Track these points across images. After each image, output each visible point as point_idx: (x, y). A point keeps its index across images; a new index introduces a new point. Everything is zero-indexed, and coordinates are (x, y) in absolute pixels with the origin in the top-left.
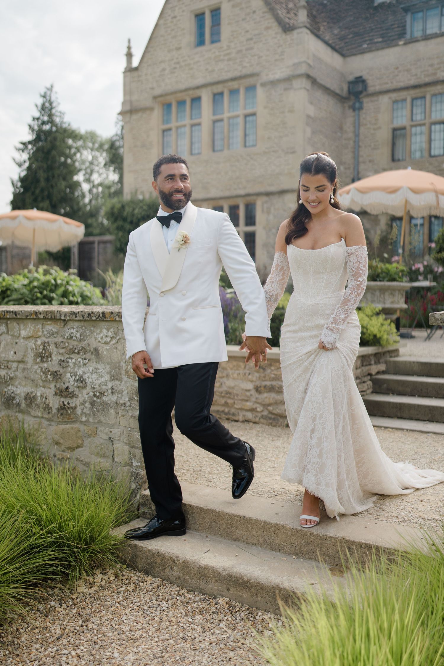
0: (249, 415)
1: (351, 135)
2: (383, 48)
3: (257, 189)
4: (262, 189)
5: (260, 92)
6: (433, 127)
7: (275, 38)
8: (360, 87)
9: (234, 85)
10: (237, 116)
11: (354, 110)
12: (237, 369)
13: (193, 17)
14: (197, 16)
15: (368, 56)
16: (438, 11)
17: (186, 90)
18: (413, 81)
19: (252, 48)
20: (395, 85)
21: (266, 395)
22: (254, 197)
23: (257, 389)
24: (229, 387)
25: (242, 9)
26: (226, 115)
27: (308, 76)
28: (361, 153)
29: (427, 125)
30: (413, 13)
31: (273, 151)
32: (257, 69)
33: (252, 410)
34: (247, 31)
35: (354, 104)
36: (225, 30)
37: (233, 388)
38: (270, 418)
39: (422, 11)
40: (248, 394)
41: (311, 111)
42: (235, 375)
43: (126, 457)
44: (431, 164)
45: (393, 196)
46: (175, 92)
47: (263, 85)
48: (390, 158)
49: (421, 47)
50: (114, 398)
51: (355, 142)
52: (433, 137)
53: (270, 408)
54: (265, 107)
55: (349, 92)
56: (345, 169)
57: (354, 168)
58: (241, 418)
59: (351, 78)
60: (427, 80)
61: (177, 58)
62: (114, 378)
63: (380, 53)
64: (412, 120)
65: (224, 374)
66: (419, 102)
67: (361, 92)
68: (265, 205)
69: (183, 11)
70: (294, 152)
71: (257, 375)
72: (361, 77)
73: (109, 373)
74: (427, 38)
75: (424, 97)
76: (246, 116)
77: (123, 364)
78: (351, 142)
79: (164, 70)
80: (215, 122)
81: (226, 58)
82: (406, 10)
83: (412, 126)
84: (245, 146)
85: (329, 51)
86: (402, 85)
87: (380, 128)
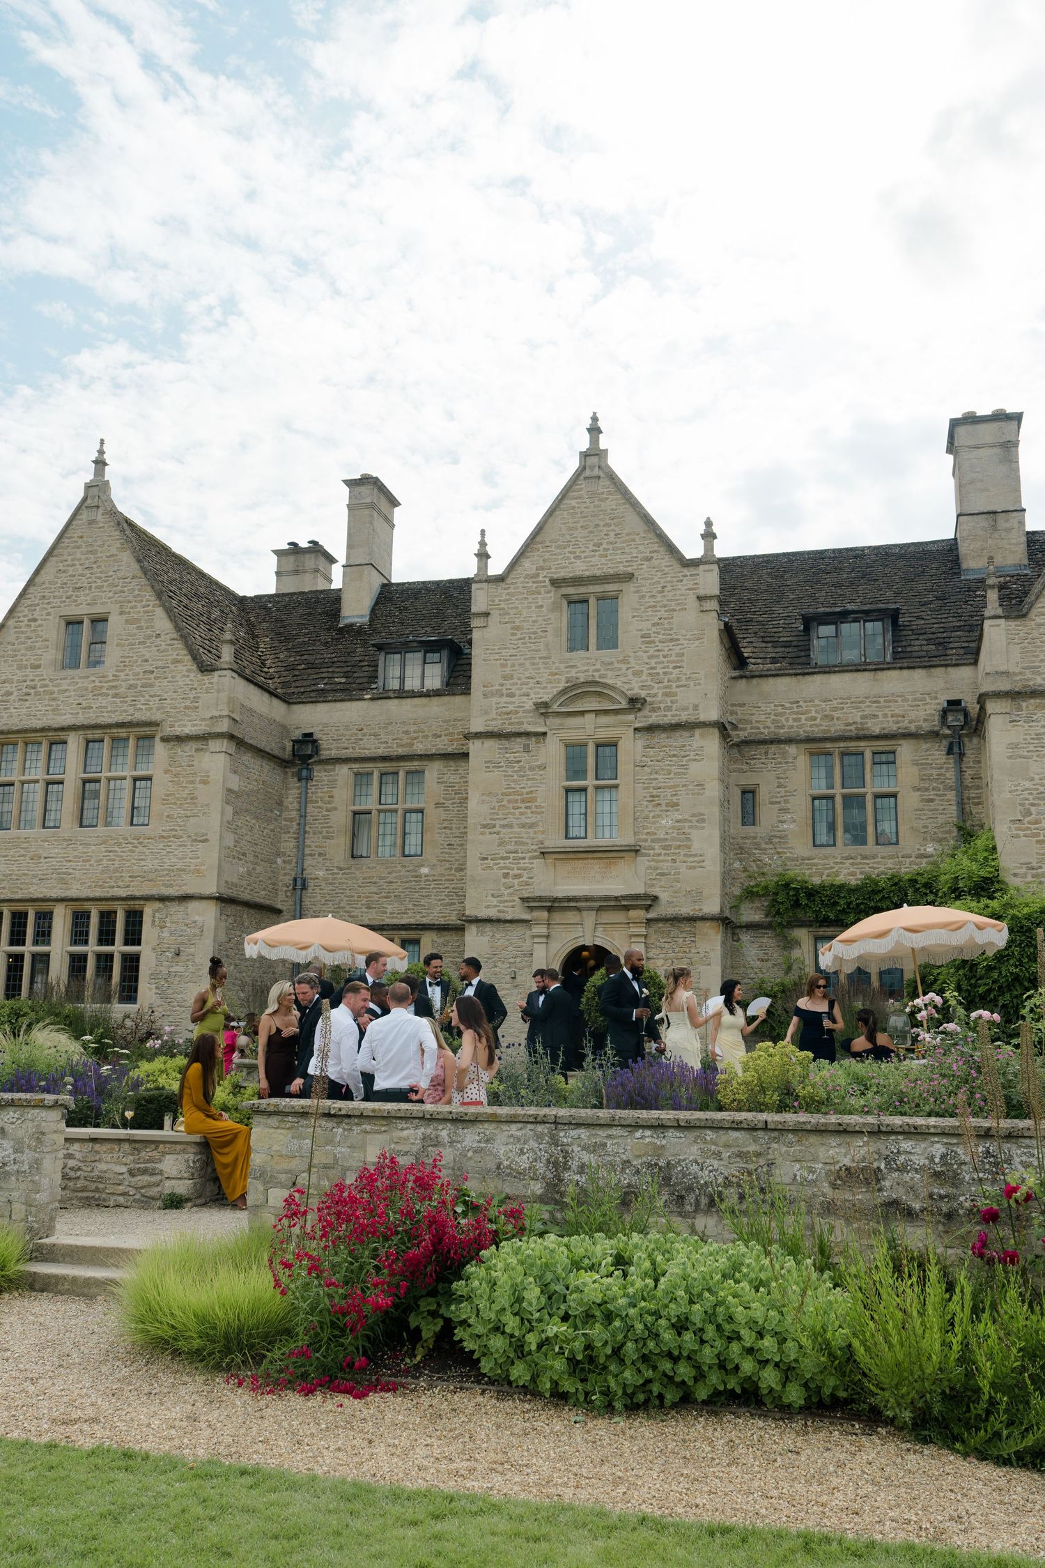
0: (121, 1200)
1: (294, 814)
2: (342, 700)
3: (147, 890)
4: (154, 892)
5: (159, 748)
6: (408, 815)
7: (188, 676)
8: (309, 750)
9: (122, 733)
10: (124, 778)
11: (300, 780)
12: (111, 1153)
13: (63, 624)
14: (69, 623)
15: (322, 707)
16: (419, 655)
17: (43, 730)
18: (381, 752)
19: (151, 685)
20: (357, 752)
21: (139, 1178)
22: (142, 902)
23: (131, 1173)
24: (100, 1171)
25: (140, 628)
26: (105, 774)
27: (231, 737)
28: (308, 842)
29: (400, 812)
30: (387, 653)
31: (174, 836)
32: (157, 716)
33: (124, 1194)
34: (146, 661)
35: (301, 770)
36: (112, 654)
37: (105, 1172)
38: (142, 1202)
39: (400, 653)
40: (121, 1177)
41: (235, 783)
42: (109, 1159)
43: (23, 1215)
44: (404, 866)
45: (303, 952)
46: (25, 731)
47: (165, 740)
48: (348, 854)
49: (393, 705)
50: (16, 1167)
51: (299, 824)
52: (407, 831)
53: (143, 1191)
54: (166, 772)
55: (294, 755)
56: (284, 862)
57: (297, 863)
58: (112, 1204)
59: (297, 734)
60: (401, 751)
61: (33, 680)
62: (16, 1151)
63: (338, 705)
64: (380, 804)
65: (97, 1158)
66: (390, 778)
67: (310, 757)
68: (157, 915)
69: (48, 614)
70: (205, 841)
71: (132, 1158)
72: (311, 735)
73: (13, 1147)
74: (402, 694)
75: (397, 773)
76: (135, 780)
77: (26, 1139)
78: (295, 827)
79: (9, 694)
80: (85, 782)
81: (110, 692)
82: (380, 648)
83: (380, 811)
84: (132, 824)
85: (266, 695)
86: (367, 753)
87: (335, 809)
